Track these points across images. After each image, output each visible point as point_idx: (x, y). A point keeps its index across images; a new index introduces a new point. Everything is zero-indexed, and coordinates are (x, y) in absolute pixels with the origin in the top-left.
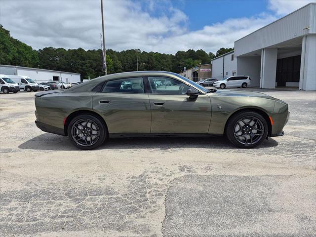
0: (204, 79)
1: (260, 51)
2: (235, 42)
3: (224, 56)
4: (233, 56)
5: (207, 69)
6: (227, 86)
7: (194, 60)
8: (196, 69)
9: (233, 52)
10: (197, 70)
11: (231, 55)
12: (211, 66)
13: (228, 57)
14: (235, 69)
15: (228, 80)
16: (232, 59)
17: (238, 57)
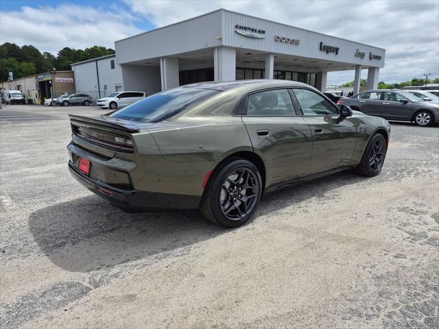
0: (69, 94)
1: (157, 60)
2: (115, 42)
3: (96, 61)
4: (113, 63)
5: (67, 79)
6: (119, 105)
7: (20, 61)
8: (47, 77)
9: (114, 56)
10: (50, 78)
11: (110, 60)
12: (72, 75)
13: (104, 64)
14: (120, 81)
15: (120, 96)
16: (113, 67)
17: (123, 65)
